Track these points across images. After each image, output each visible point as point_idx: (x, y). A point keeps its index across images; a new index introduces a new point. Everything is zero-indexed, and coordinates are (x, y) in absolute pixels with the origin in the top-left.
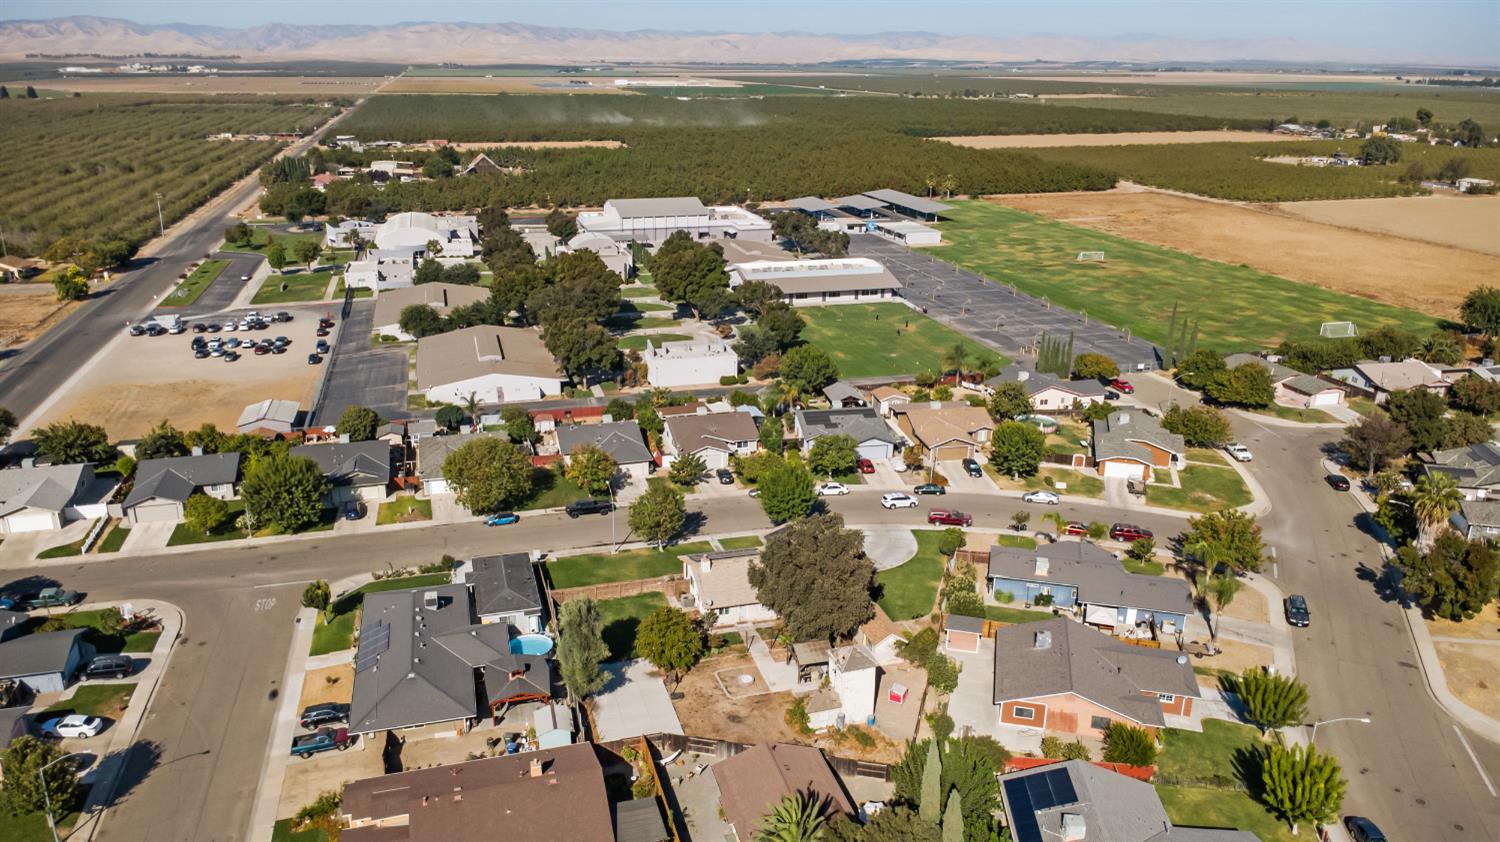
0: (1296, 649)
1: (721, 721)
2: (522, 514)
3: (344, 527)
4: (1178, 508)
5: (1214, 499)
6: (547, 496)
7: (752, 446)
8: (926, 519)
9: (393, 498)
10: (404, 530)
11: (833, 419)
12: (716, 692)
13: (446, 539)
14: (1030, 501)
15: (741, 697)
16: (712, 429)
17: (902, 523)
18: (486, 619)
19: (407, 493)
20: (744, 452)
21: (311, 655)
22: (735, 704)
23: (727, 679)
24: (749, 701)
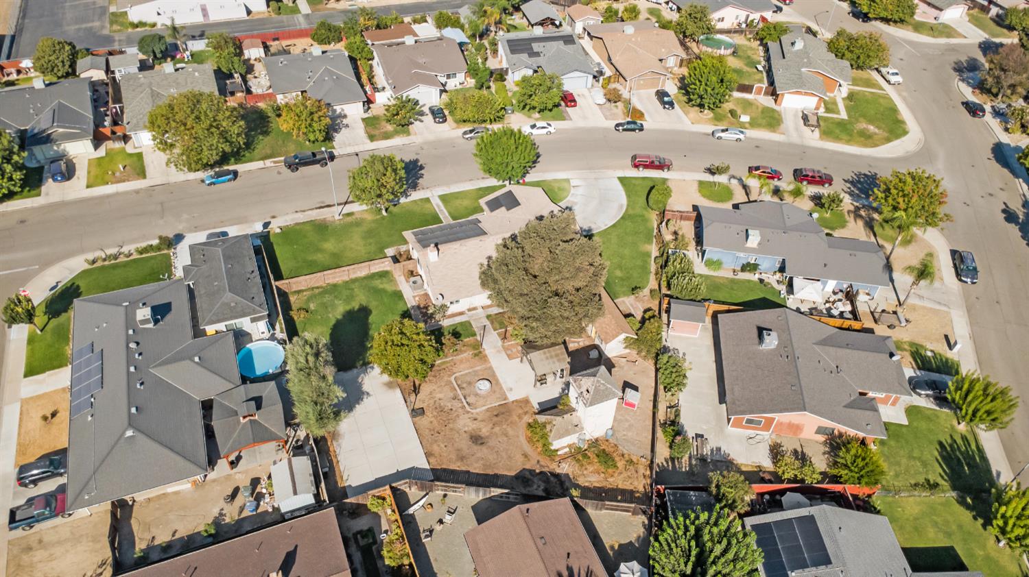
0: (968, 311)
1: (464, 444)
2: (240, 168)
3: (52, 191)
4: (848, 142)
5: (877, 130)
6: (263, 143)
7: (461, 77)
8: (629, 162)
9: (102, 152)
10: (117, 194)
11: (536, 47)
12: (457, 404)
13: (162, 204)
14: (720, 138)
15: (480, 410)
16: (421, 61)
17: (607, 168)
18: (210, 330)
19: (118, 145)
20: (452, 84)
21: (26, 376)
22: (475, 419)
23: (464, 385)
24: (488, 414)
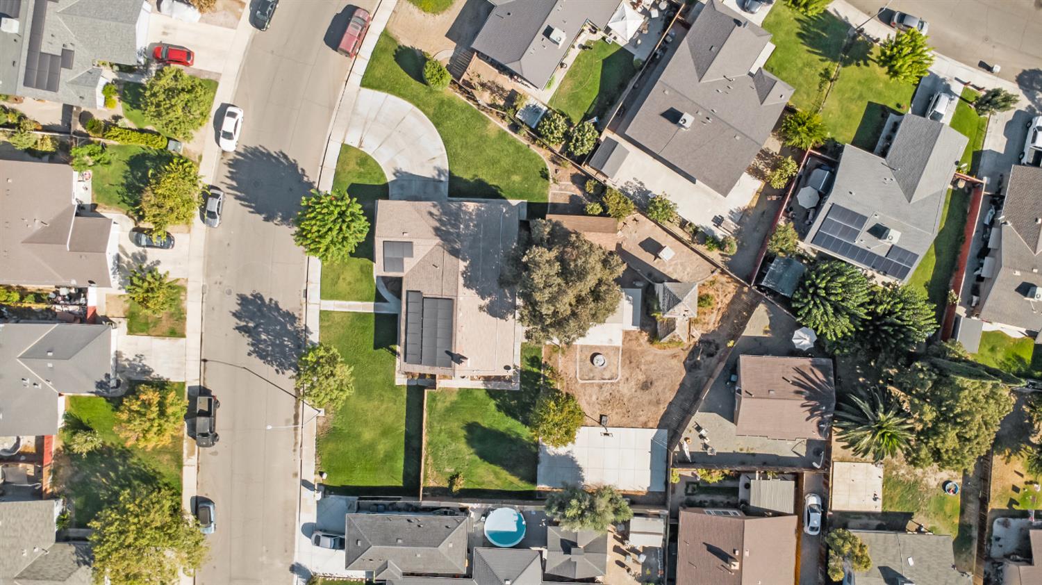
1: (646, 397)
2: (190, 492)
6: (148, 461)
12: (607, 388)
15: (621, 373)
22: (627, 379)
23: (592, 375)
24: (626, 367)
